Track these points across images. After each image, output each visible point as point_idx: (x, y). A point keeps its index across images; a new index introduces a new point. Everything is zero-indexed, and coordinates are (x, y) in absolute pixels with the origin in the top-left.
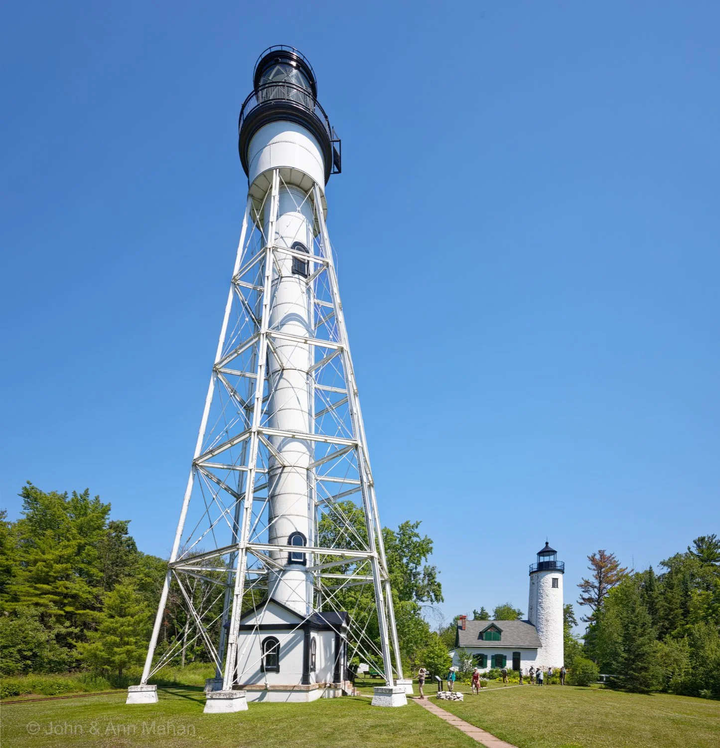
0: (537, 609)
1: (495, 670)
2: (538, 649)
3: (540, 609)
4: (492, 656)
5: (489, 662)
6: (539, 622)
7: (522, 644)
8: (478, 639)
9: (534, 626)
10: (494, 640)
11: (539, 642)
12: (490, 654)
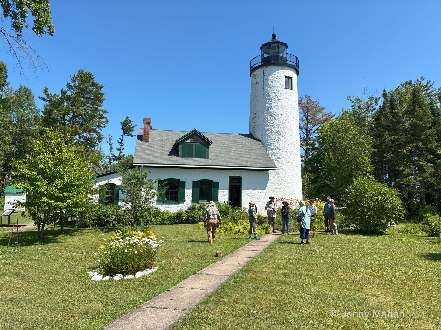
0: (264, 118)
1: (198, 206)
2: (269, 172)
3: (268, 116)
4: (194, 183)
5: (188, 193)
6: (267, 135)
7: (244, 164)
8: (170, 154)
9: (260, 141)
10: (197, 157)
11: (269, 162)
12: (189, 179)
